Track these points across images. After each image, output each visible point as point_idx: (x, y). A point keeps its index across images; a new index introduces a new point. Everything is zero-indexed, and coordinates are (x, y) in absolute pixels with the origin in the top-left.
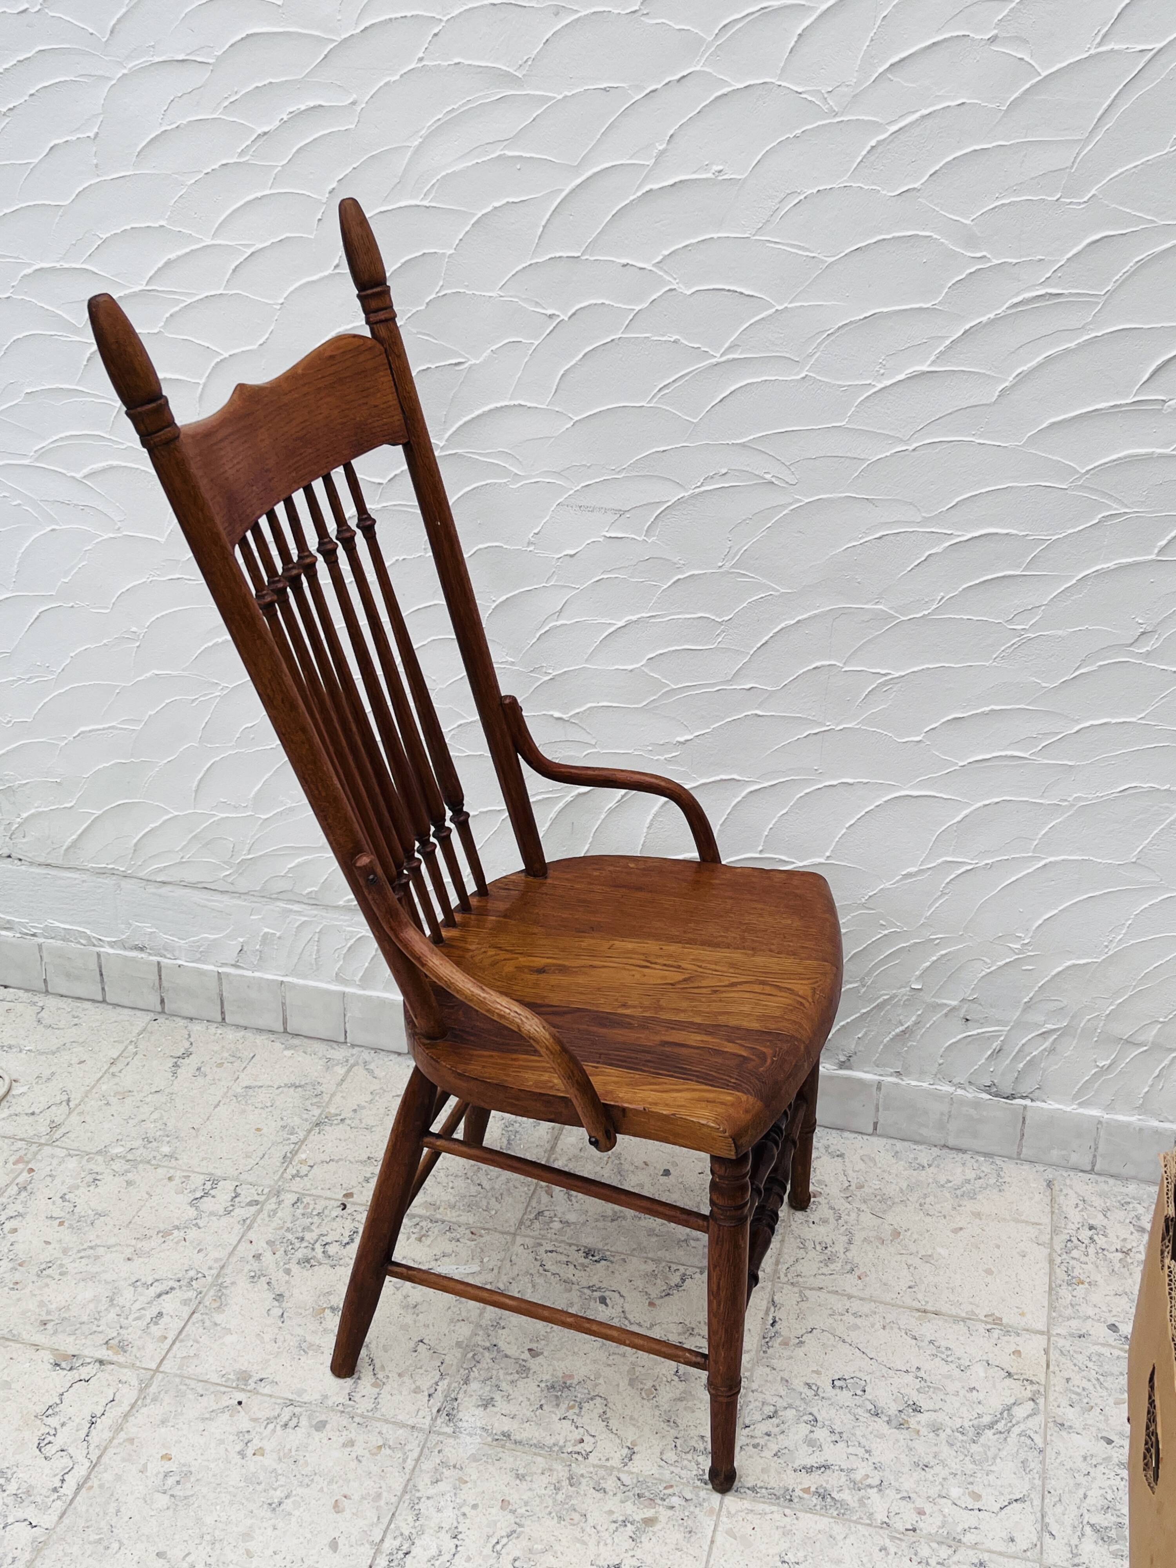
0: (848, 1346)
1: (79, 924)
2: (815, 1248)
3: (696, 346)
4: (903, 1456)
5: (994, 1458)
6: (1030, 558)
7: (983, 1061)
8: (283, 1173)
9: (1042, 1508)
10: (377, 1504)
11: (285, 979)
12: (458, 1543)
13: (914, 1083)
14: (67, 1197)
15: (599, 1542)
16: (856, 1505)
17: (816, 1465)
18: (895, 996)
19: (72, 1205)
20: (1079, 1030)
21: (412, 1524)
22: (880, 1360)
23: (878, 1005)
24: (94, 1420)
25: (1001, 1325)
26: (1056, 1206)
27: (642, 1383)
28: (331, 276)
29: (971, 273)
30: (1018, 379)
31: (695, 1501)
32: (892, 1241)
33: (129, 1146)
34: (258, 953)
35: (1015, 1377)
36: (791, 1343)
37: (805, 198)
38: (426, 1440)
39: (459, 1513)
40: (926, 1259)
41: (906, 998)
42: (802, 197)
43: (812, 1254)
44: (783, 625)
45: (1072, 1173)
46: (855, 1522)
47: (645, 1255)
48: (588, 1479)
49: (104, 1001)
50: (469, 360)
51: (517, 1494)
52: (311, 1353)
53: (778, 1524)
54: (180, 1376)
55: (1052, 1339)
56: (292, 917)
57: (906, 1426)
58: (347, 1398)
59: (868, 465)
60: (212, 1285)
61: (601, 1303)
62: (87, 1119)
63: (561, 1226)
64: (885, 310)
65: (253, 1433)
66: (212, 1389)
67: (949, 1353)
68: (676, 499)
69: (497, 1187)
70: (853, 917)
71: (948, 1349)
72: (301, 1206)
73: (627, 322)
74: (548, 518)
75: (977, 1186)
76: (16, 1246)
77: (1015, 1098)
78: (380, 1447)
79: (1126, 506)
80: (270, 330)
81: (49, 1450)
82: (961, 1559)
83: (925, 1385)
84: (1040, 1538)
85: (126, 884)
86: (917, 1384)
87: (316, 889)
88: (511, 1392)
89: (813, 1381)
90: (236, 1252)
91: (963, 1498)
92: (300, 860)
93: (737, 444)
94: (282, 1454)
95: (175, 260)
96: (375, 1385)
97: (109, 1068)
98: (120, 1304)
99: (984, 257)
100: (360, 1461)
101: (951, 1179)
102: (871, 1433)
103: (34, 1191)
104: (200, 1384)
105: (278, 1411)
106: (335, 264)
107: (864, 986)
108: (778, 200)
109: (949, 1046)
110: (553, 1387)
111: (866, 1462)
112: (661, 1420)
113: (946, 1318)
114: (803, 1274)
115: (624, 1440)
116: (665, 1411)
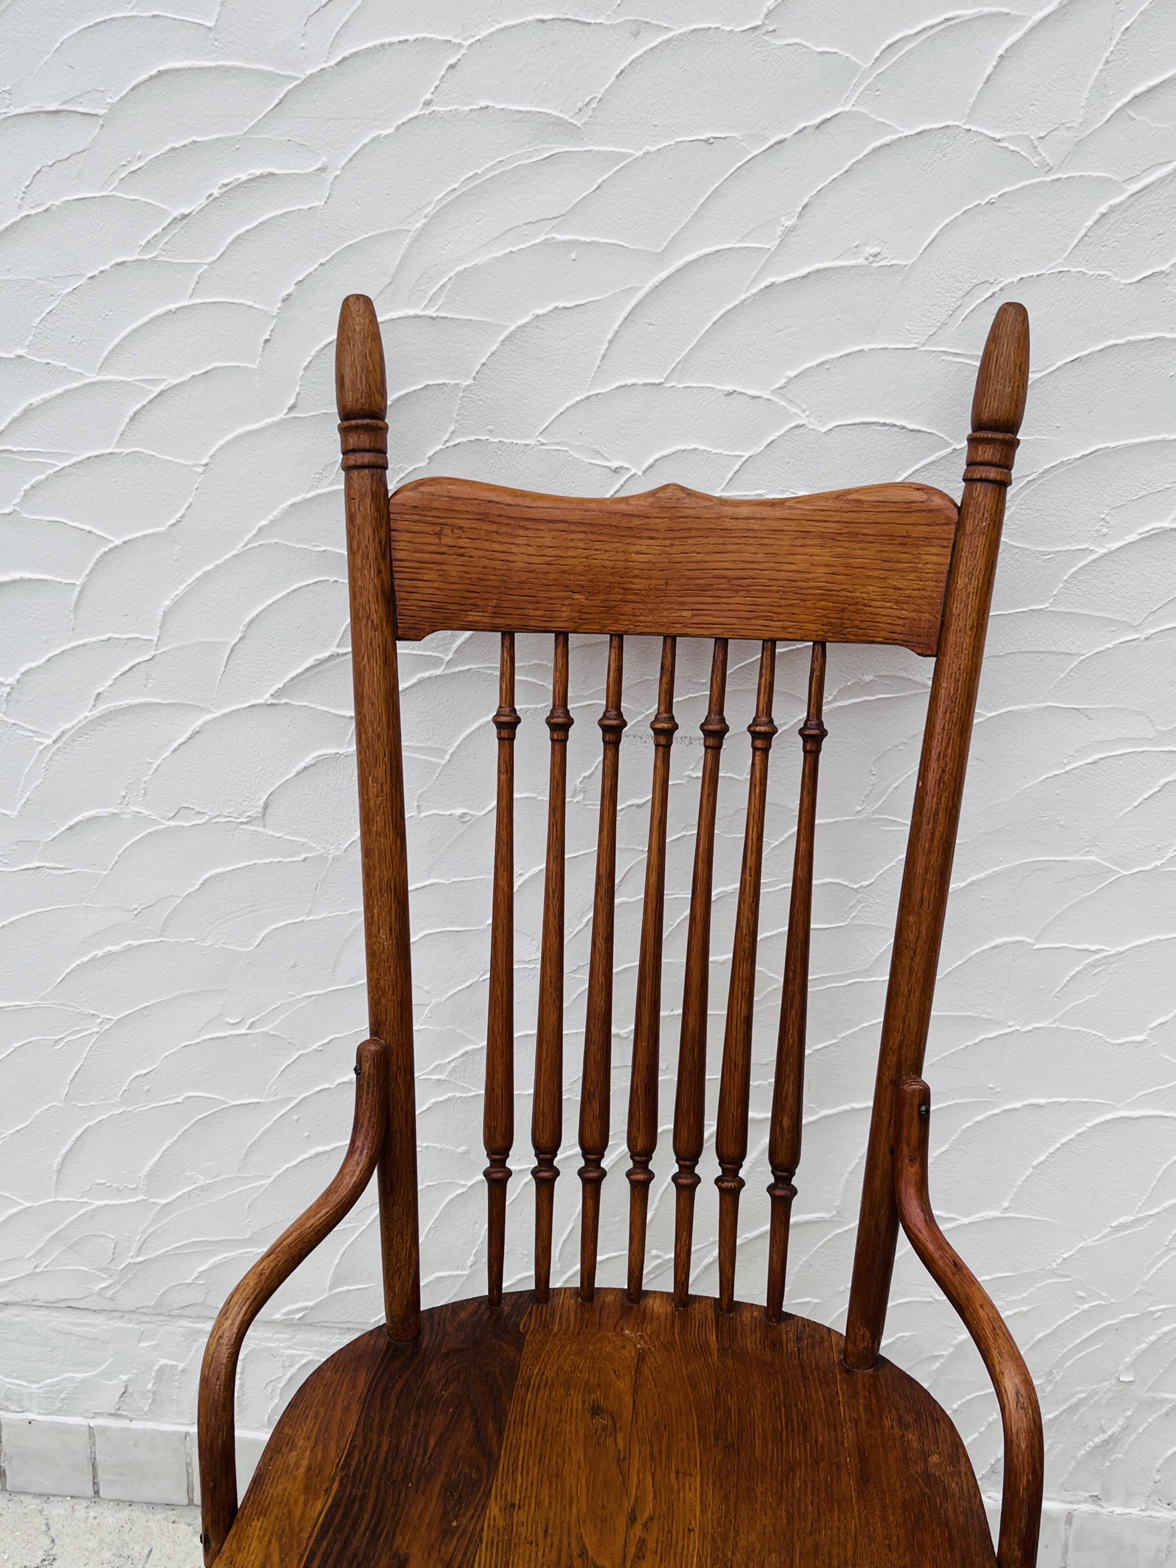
13: (1118, 1510)
18: (1095, 1392)
23: (1070, 1407)
28: (283, 421)
34: (150, 1394)
37: (1001, 289)
41: (1111, 1394)
42: (996, 289)
59: (1080, 663)
64: (1113, 445)
70: (1037, 1289)
73: (730, 474)
80: (187, 504)
92: (216, 1259)
95: (40, 406)
106: (289, 404)
107: (1050, 1382)
108: (962, 293)
109: (1168, 1459)
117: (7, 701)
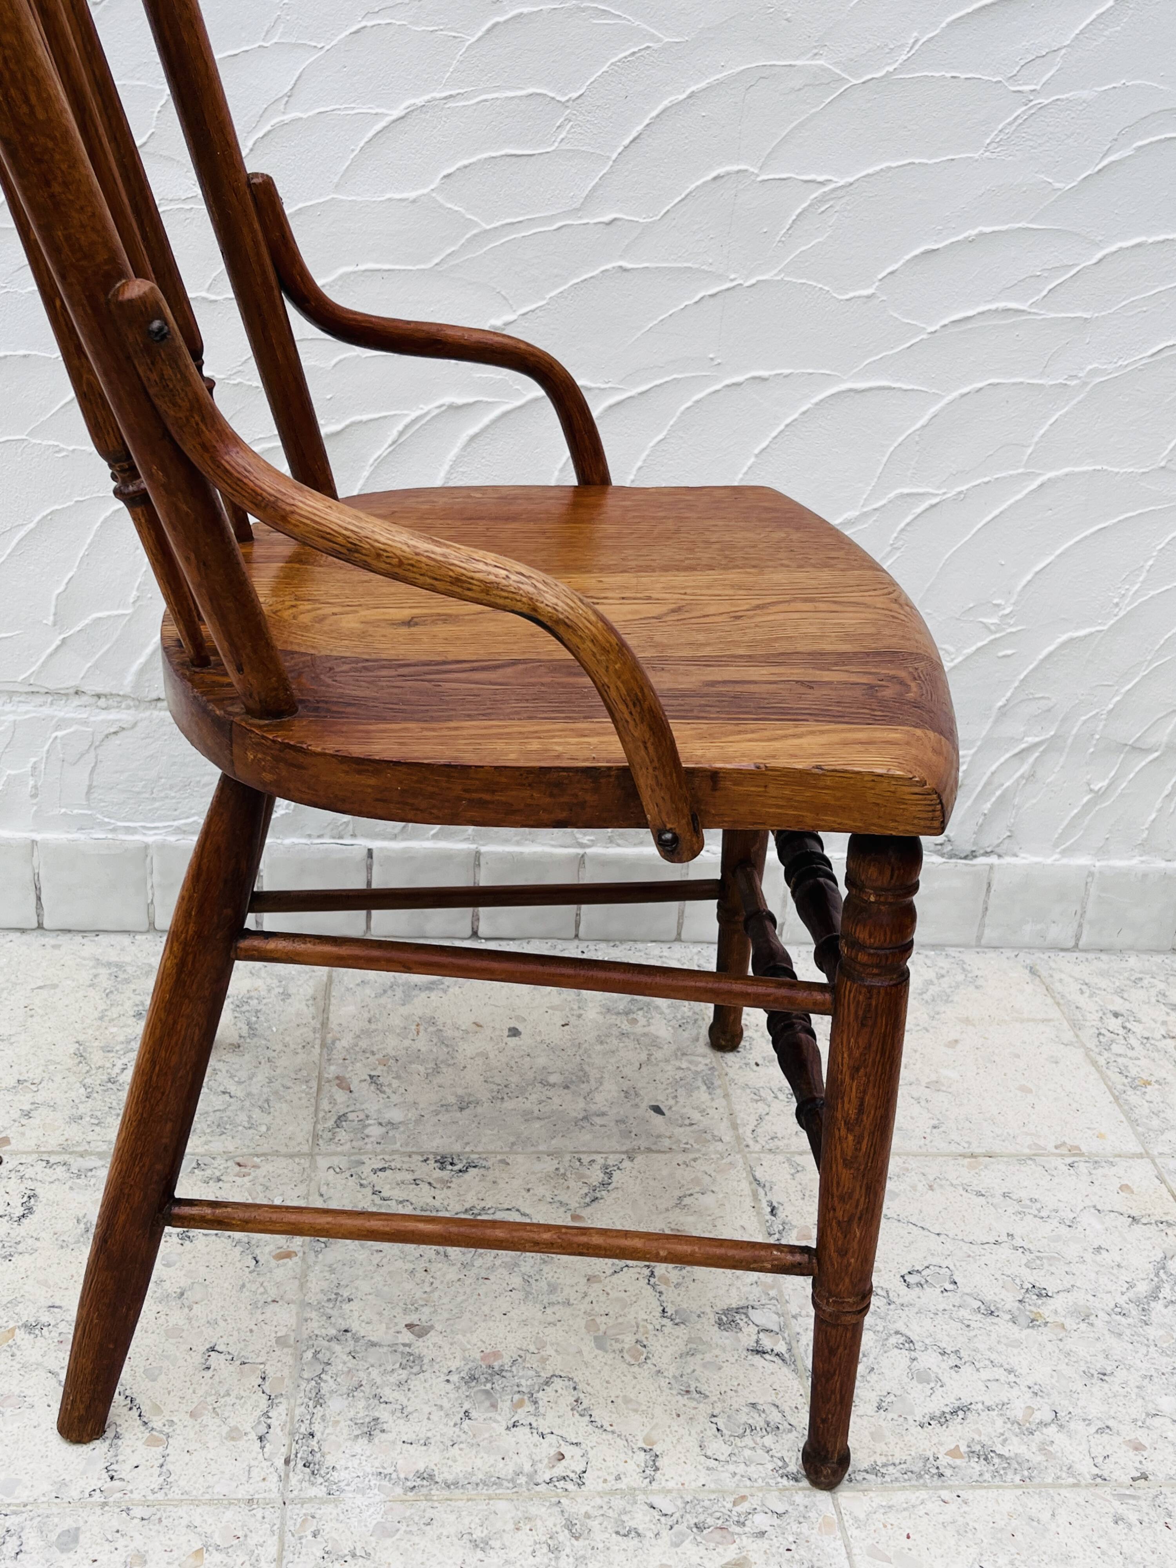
0: (896, 1223)
2: (776, 1097)
16: (1040, 1458)
17: (947, 1410)
20: (1070, 741)
22: (951, 1234)
25: (1082, 1155)
26: (1058, 996)
27: (617, 1341)
31: (794, 1513)
35: (1144, 1221)
38: (283, 1518)
40: (935, 1085)
43: (777, 1106)
44: (666, 103)
45: (1052, 955)
46: (1053, 1486)
47: (533, 1149)
48: (599, 1520)
53: (940, 1519)
55: (1157, 1161)
57: (1041, 1320)
58: (106, 1476)
63: (383, 1130)
67: (1038, 1206)
69: (254, 1094)
71: (1033, 1200)
77: (975, 857)
78: (198, 1553)
83: (1033, 1256)
86: (1021, 1257)
88: (405, 1403)
96: (152, 1442)
102: (999, 1342)
110: (473, 1378)
111: (1016, 1388)
112: (674, 1392)
113: (1005, 1159)
114: (779, 1135)
115: (630, 1438)
116: (674, 1377)
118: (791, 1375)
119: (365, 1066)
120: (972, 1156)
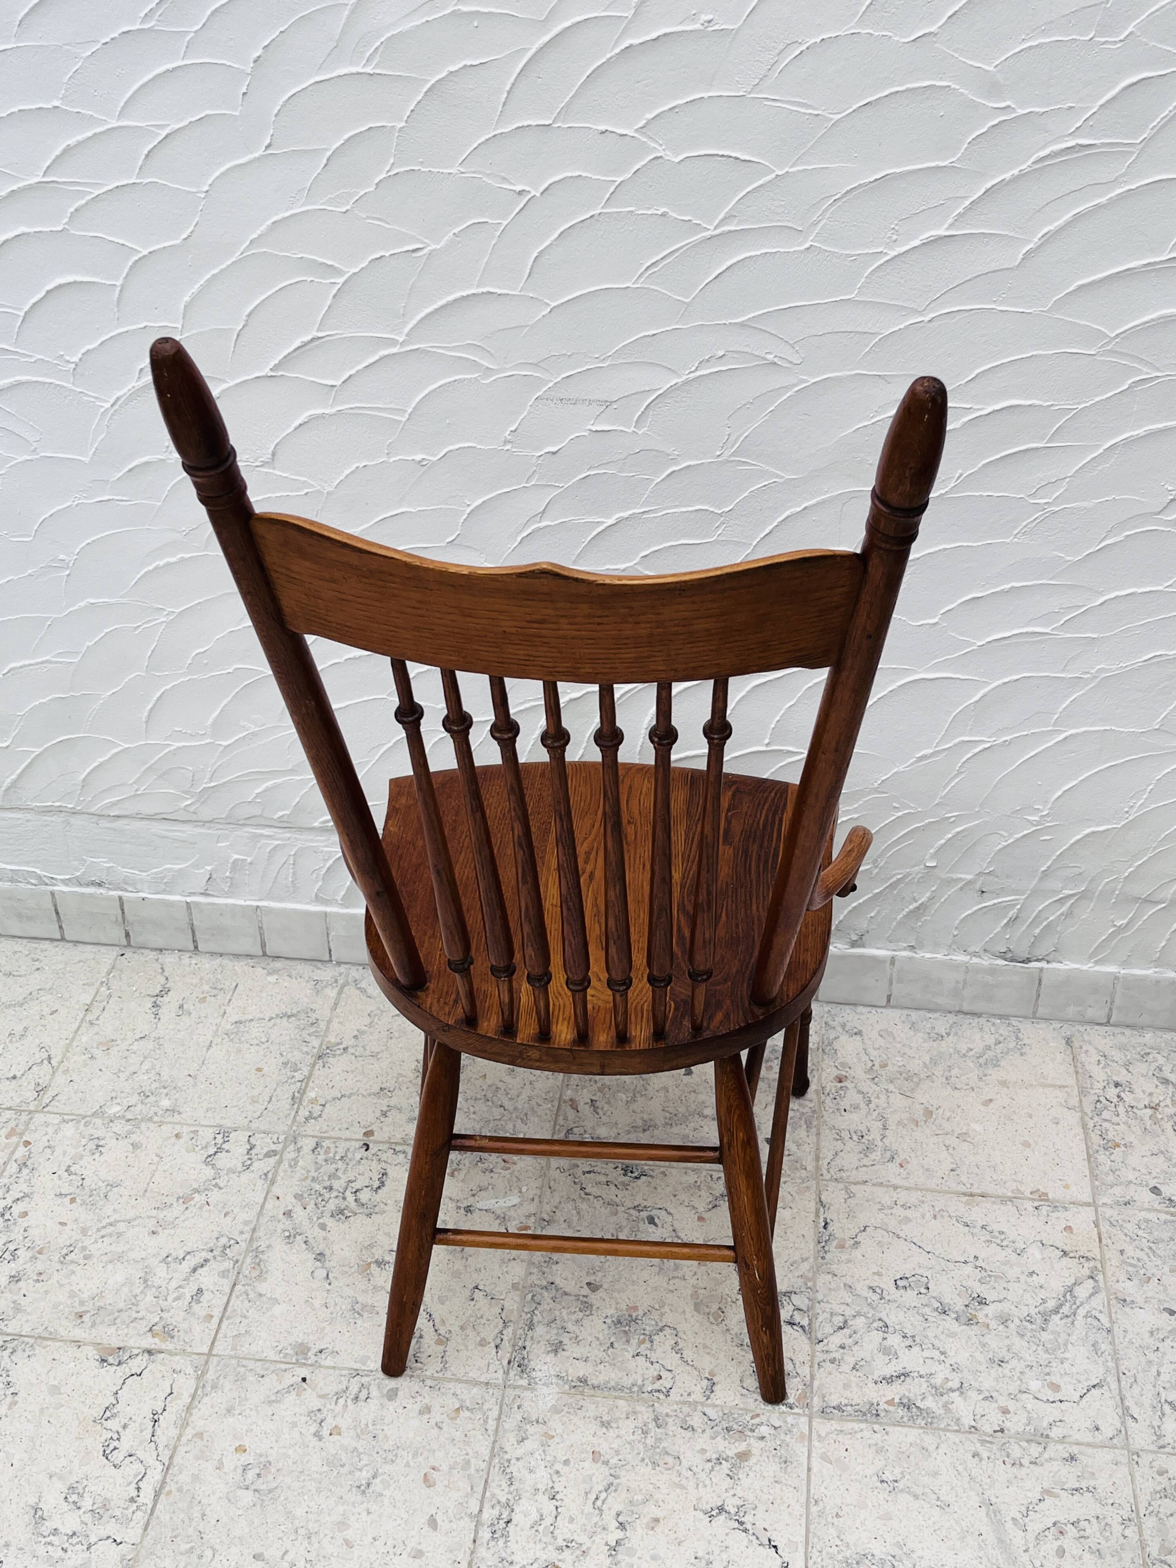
0: (903, 1241)
1: (27, 863)
2: (851, 1138)
3: (687, 218)
4: (977, 1355)
5: (1065, 1345)
6: (1055, 429)
7: (999, 929)
8: (295, 1117)
9: (1120, 1391)
10: (468, 1472)
11: (260, 904)
12: (558, 1504)
13: (928, 955)
14: (72, 1169)
15: (698, 1485)
16: (942, 1411)
17: (895, 1374)
18: (909, 874)
19: (79, 1178)
20: (1097, 894)
21: (506, 1490)
22: (937, 1253)
23: (891, 885)
24: (156, 1417)
25: (1048, 1200)
26: (1079, 1065)
27: (707, 1307)
28: (263, 156)
29: (994, 126)
30: (1044, 239)
31: (784, 1428)
32: (925, 1122)
33: (126, 1104)
34: (229, 880)
35: (1071, 1255)
36: (847, 1246)
37: (807, 48)
38: (503, 1395)
39: (552, 1471)
40: (963, 1137)
41: (920, 875)
42: (804, 47)
43: (850, 1144)
44: (788, 513)
45: (1088, 1028)
46: (944, 1430)
48: (673, 1418)
49: (63, 939)
50: (429, 245)
51: (606, 1443)
52: (365, 1315)
53: (869, 1442)
54: (236, 1358)
55: (1099, 1210)
56: (263, 841)
57: (975, 1321)
58: (413, 1360)
59: (880, 340)
60: (247, 1251)
61: (649, 1223)
62: (75, 1077)
64: (898, 170)
65: (325, 1411)
66: (272, 1368)
67: (1003, 1237)
68: (668, 386)
69: (520, 1107)
70: (865, 802)
71: (1002, 1233)
72: (322, 1151)
73: (607, 196)
74: (526, 413)
75: (998, 1051)
76: (30, 1232)
77: (1030, 961)
78: (458, 1410)
79: (1158, 370)
80: (195, 223)
81: (117, 1457)
82: (1052, 1456)
83: (985, 1274)
84: (1123, 1423)
85: (76, 821)
86: (978, 1274)
87: (287, 812)
88: (579, 1333)
89: (877, 1284)
90: (265, 1211)
91: (1042, 1390)
92: (267, 784)
93: (735, 324)
94: (359, 1431)
96: (439, 1342)
97: (85, 1016)
98: (156, 1285)
99: (1008, 107)
100: (440, 1428)
101: (971, 1046)
102: (943, 1333)
103: (36, 1166)
104: (259, 1364)
105: (345, 1383)
106: (266, 144)
107: (877, 867)
108: (777, 51)
109: (964, 918)
110: (619, 1322)
111: (943, 1364)
112: (734, 1344)
113: (993, 1199)
114: (845, 1168)
115: (702, 1371)
116: (736, 1334)
117: (74, 376)
118: (806, 1341)
119: (589, 1091)
120: (971, 1195)
